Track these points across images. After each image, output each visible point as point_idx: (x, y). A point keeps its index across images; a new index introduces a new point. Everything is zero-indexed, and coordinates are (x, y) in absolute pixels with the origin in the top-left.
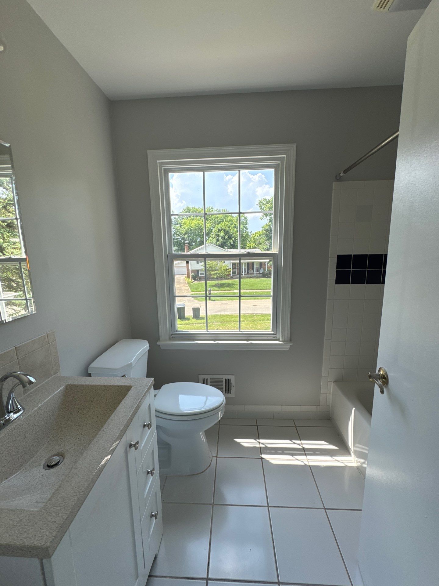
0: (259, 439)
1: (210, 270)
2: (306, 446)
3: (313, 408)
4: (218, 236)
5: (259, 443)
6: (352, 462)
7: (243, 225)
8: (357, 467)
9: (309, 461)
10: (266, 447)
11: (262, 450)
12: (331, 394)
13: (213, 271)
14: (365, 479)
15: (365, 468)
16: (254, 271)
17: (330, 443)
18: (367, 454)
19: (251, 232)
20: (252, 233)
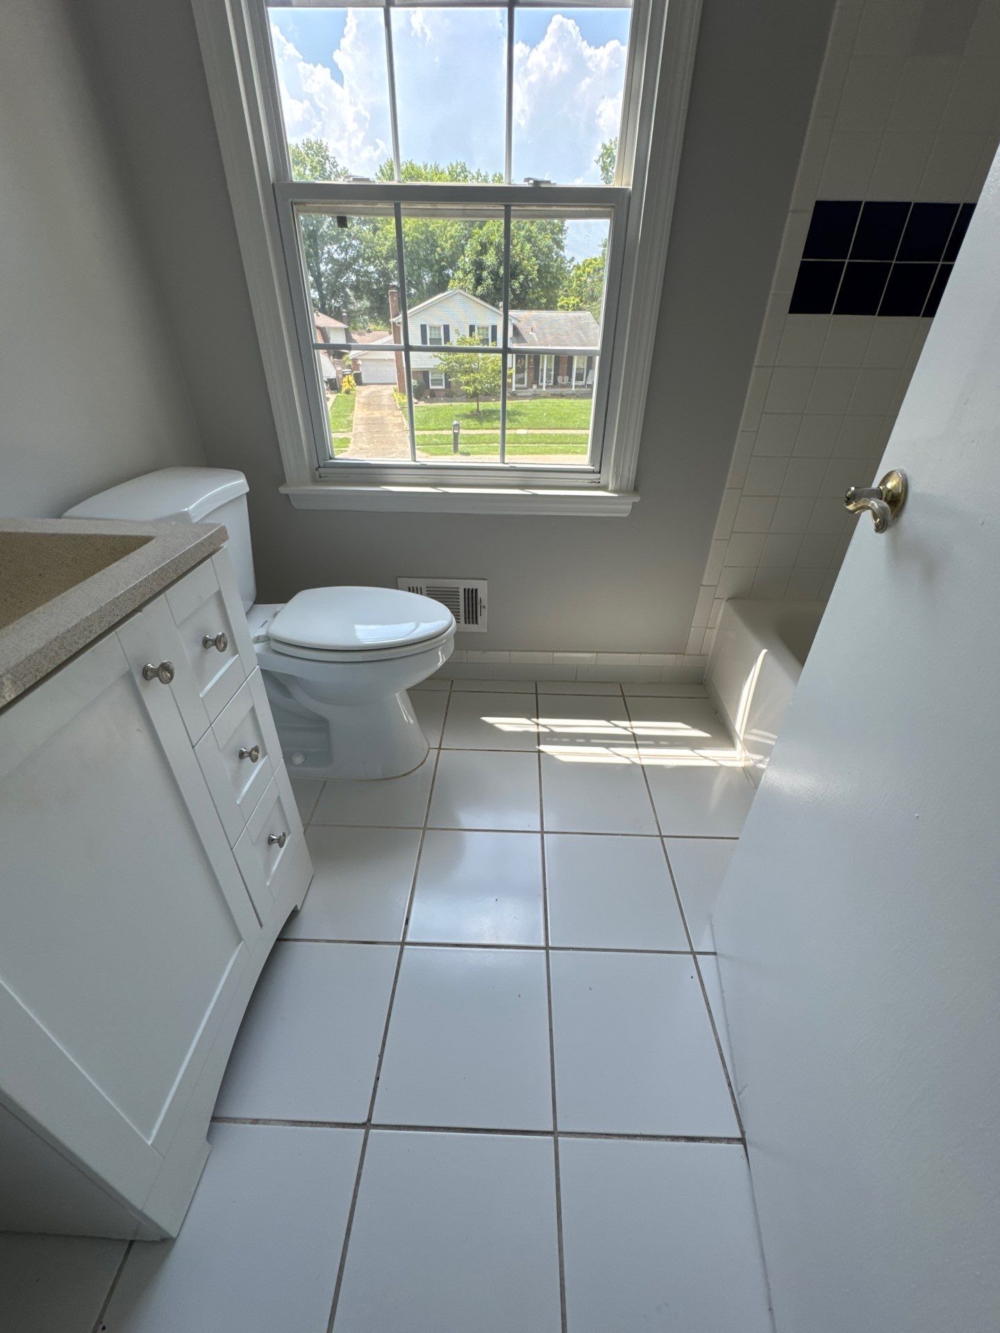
0: (538, 718)
1: (457, 372)
2: (638, 732)
3: (669, 660)
4: (479, 266)
5: (538, 725)
6: (736, 760)
7: (553, 233)
8: (744, 769)
9: (641, 757)
10: (552, 732)
11: (539, 738)
12: (717, 628)
13: (466, 372)
14: (756, 788)
15: (763, 770)
16: (570, 377)
17: (695, 725)
18: (771, 747)
19: (573, 259)
20: (575, 263)
